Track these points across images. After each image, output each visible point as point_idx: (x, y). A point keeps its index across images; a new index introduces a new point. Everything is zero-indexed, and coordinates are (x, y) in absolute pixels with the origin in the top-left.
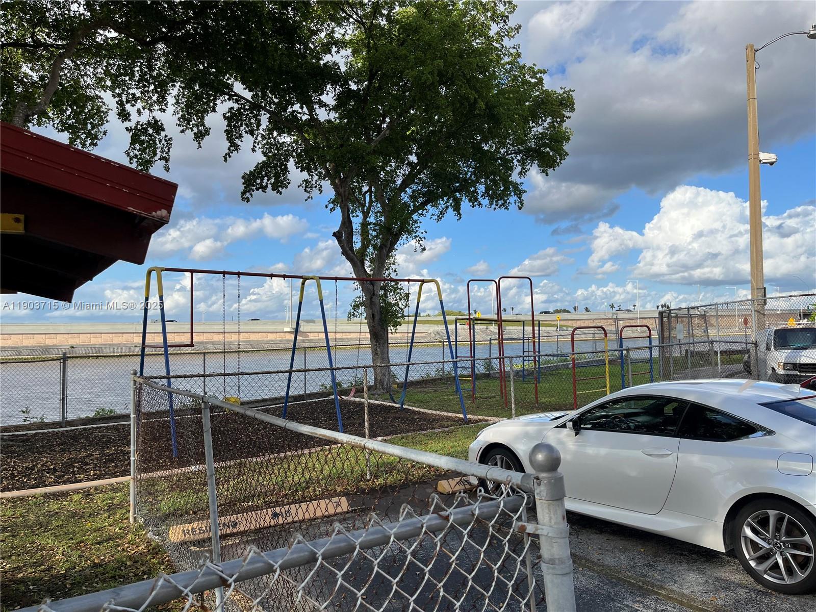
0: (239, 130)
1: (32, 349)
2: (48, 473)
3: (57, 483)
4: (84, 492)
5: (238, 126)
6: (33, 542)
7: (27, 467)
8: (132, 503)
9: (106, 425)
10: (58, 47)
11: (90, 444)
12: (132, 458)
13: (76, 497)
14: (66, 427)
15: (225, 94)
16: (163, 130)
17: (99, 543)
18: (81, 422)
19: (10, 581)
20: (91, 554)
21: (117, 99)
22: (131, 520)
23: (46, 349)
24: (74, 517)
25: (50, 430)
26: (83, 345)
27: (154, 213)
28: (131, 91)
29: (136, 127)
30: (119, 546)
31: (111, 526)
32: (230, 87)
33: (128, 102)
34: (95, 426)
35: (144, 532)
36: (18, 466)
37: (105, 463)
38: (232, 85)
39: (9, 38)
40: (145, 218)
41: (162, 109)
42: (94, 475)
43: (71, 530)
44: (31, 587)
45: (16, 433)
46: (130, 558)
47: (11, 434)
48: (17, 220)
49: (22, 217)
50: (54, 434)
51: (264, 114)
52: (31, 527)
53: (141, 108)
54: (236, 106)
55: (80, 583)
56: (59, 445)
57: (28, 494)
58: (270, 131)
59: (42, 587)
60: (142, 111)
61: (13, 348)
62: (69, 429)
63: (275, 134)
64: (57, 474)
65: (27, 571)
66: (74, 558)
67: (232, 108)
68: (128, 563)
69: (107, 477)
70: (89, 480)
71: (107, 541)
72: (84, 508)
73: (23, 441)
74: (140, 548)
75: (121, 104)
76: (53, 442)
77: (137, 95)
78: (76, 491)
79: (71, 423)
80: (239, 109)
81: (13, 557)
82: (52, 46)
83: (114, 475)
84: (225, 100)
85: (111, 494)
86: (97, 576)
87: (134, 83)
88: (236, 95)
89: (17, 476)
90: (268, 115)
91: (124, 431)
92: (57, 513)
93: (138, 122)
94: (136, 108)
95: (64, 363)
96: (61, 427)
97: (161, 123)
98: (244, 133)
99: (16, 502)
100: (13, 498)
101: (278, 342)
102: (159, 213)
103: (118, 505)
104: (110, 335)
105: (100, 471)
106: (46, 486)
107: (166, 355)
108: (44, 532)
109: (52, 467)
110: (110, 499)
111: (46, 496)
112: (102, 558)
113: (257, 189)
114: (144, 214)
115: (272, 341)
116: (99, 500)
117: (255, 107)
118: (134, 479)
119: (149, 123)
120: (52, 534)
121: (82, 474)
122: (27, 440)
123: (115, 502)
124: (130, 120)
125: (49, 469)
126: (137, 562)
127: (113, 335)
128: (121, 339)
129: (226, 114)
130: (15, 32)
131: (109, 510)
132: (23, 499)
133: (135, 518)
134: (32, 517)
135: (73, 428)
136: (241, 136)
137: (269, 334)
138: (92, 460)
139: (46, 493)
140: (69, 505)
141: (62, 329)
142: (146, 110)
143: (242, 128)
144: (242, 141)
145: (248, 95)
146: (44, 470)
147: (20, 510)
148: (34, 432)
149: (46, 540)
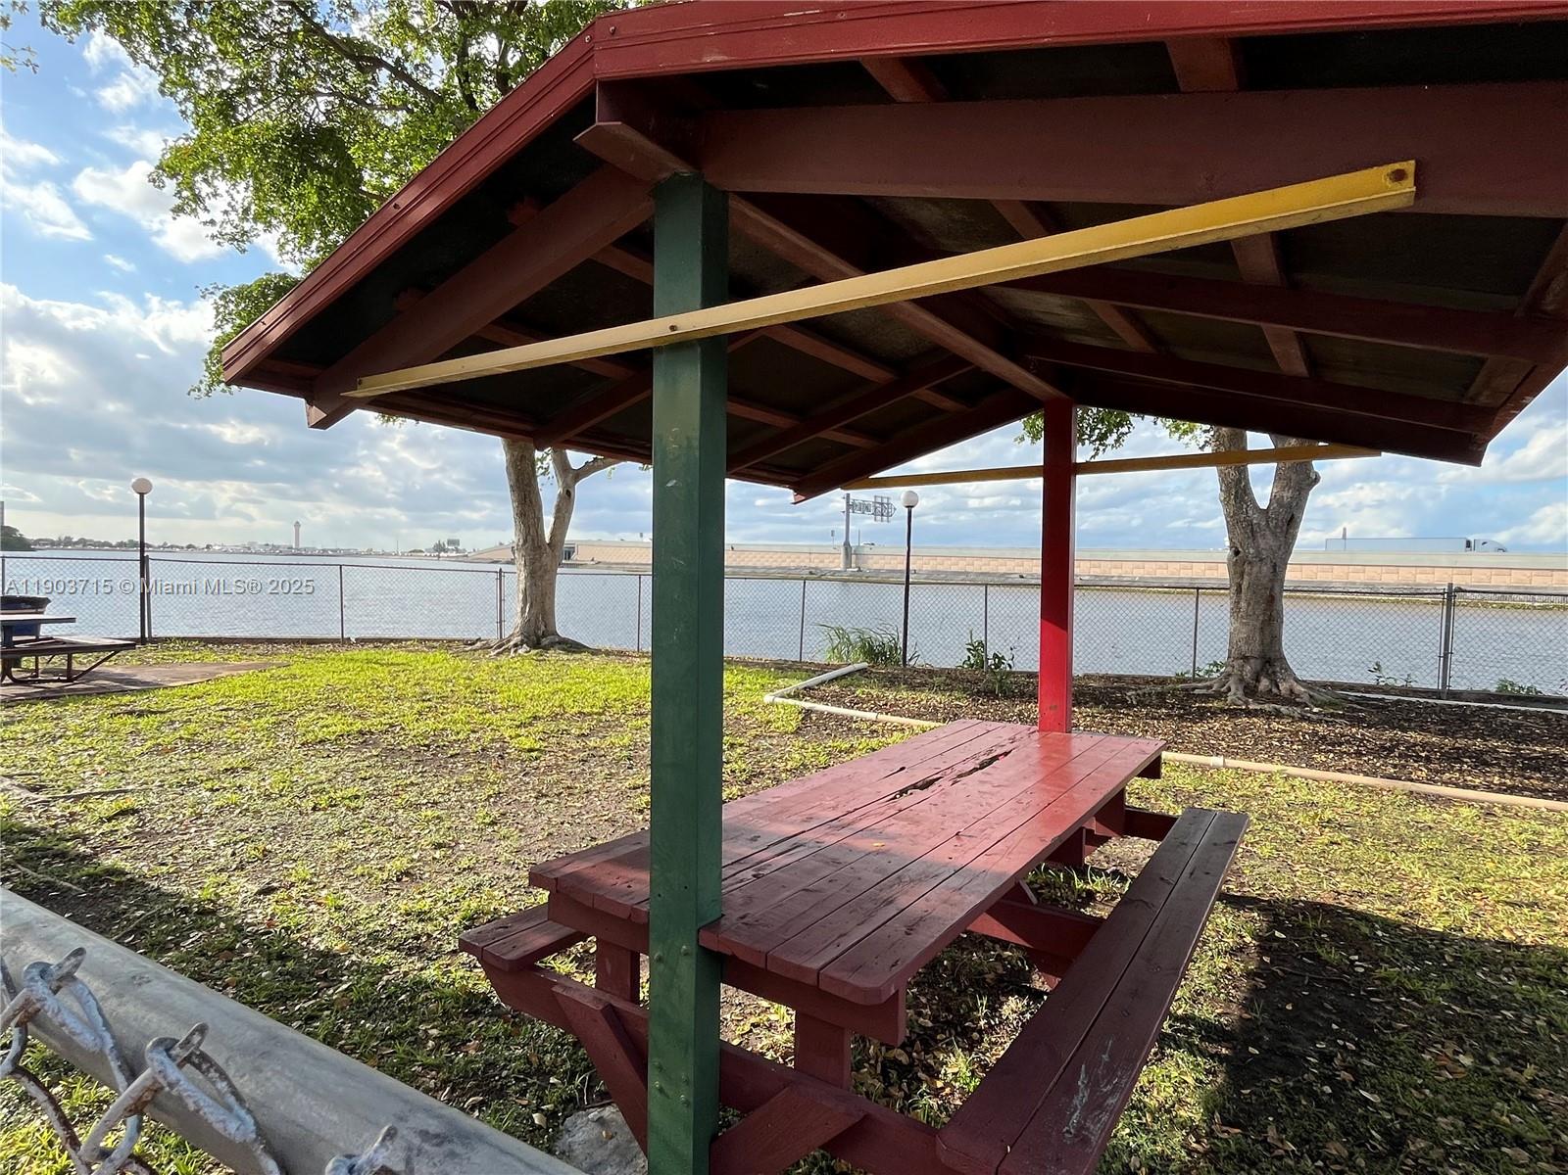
2: (1416, 761)
3: (1430, 781)
4: (1481, 808)
6: (1386, 861)
7: (1382, 747)
9: (1523, 708)
11: (1493, 733)
13: (1465, 811)
14: (1449, 699)
17: (1513, 904)
18: (1475, 696)
19: (1345, 909)
20: (1496, 918)
24: (1462, 843)
25: (1422, 700)
31: (1537, 882)
34: (1500, 706)
37: (1522, 769)
42: (1501, 784)
43: (1455, 864)
44: (1380, 933)
45: (1367, 695)
47: (1361, 695)
50: (1427, 706)
56: (1436, 724)
57: (1382, 786)
59: (1397, 940)
62: (1454, 703)
64: (1432, 766)
65: (1373, 904)
66: (1460, 914)
69: (1527, 793)
70: (1489, 788)
71: (1530, 906)
72: (1482, 835)
73: (1377, 707)
76: (1426, 717)
78: (1469, 803)
79: (1455, 695)
81: (1353, 875)
83: (1541, 795)
85: (1537, 826)
89: (1365, 755)
92: (1430, 828)
96: (1440, 698)
99: (1363, 792)
100: (1357, 785)
105: (1512, 780)
106: (1412, 780)
108: (1406, 851)
109: (1423, 754)
110: (1535, 833)
111: (1412, 796)
116: (1512, 830)
120: (1419, 858)
121: (1478, 777)
122: (1383, 708)
125: (1419, 756)
131: (1531, 852)
132: (1373, 791)
134: (1386, 822)
135: (1463, 704)
138: (1496, 759)
139: (1411, 792)
140: (1453, 821)
147: (1368, 807)
148: (1396, 698)
149: (1411, 865)
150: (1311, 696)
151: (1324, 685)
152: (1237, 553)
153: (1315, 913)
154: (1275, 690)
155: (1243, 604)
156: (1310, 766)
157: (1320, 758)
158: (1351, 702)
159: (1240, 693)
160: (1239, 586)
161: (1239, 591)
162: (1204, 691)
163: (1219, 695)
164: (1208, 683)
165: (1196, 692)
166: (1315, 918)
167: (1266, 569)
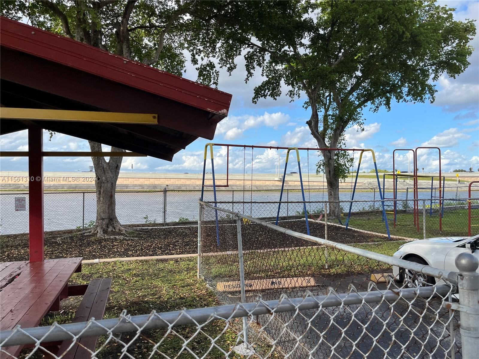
0: (253, 64)
1: (149, 186)
2: (158, 249)
3: (162, 254)
4: (175, 260)
5: (253, 62)
6: (152, 283)
7: (148, 245)
8: (198, 268)
9: (185, 226)
10: (162, 27)
11: (177, 235)
12: (199, 244)
13: (171, 262)
14: (165, 226)
15: (246, 44)
16: (215, 67)
17: (183, 287)
18: (173, 224)
19: (142, 301)
20: (179, 292)
21: (191, 53)
22: (198, 277)
23: (155, 186)
24: (171, 272)
25: (159, 227)
26: (172, 185)
27: (220, 111)
28: (198, 48)
29: (201, 67)
30: (192, 289)
31: (188, 279)
32: (249, 40)
33: (197, 54)
34: (179, 226)
35: (204, 284)
36: (144, 244)
37: (184, 246)
38: (250, 38)
39: (138, 24)
40: (215, 114)
41: (214, 55)
42: (180, 251)
43: (169, 279)
44: (151, 306)
45: (143, 228)
46: (198, 296)
47: (140, 228)
48: (154, 117)
49: (156, 115)
50: (160, 229)
51: (268, 54)
52: (151, 275)
53: (203, 56)
54: (252, 50)
55: (174, 306)
56: (163, 235)
57: (149, 259)
58: (271, 63)
59: (156, 306)
60: (204, 58)
61: (140, 185)
62: (167, 227)
63: (274, 64)
64: (162, 250)
65: (149, 297)
66: (171, 293)
67: (249, 52)
68: (197, 299)
69: (186, 253)
70: (177, 254)
71: (187, 286)
72: (175, 268)
73: (146, 232)
74: (203, 292)
75: (193, 55)
76: (160, 233)
77: (201, 50)
78: (171, 259)
79: (168, 224)
80: (253, 52)
81: (143, 290)
82: (159, 26)
83: (189, 253)
84: (246, 48)
85: (188, 263)
86: (182, 304)
87: (199, 43)
88: (252, 44)
89: (144, 249)
90: (270, 54)
91: (193, 230)
92: (163, 269)
93: (202, 64)
94: (200, 57)
95: (165, 193)
96: (163, 226)
97: (213, 64)
98: (255, 66)
99: (144, 262)
100: (142, 260)
101: (271, 186)
102: (222, 111)
103: (191, 268)
104: (185, 180)
105: (182, 250)
106: (157, 255)
107: (215, 191)
108: (157, 278)
109: (160, 246)
110: (188, 265)
111: (158, 260)
112: (184, 295)
113: (262, 97)
114: (215, 112)
115: (268, 185)
116: (183, 265)
117: (263, 50)
118: (199, 255)
119: (208, 64)
120: (160, 280)
121: (174, 250)
122: (148, 232)
123: (190, 266)
124: (197, 64)
125: (159, 247)
126: (201, 299)
127: (187, 180)
128: (190, 182)
129: (246, 55)
130: (141, 20)
131: (187, 271)
132: (146, 261)
133: (200, 276)
134: (151, 270)
135: (169, 227)
136: (254, 68)
137: (266, 182)
138: (178, 244)
139: (157, 259)
140: (168, 266)
141: (163, 176)
142: (206, 57)
143: (254, 63)
144: (254, 71)
145: (259, 44)
146: (156, 247)
147: (146, 267)
148: (151, 228)
149: (158, 283)
150: (126, 231)
151: (130, 226)
152: (99, 179)
153: (133, 305)
154: (114, 230)
155: (101, 199)
156: (127, 256)
157: (130, 253)
158: (138, 231)
159: (102, 233)
160: (100, 192)
161: (100, 193)
162: (88, 234)
163: (95, 235)
164: (90, 230)
165: (85, 234)
166: (133, 307)
167: (109, 185)
